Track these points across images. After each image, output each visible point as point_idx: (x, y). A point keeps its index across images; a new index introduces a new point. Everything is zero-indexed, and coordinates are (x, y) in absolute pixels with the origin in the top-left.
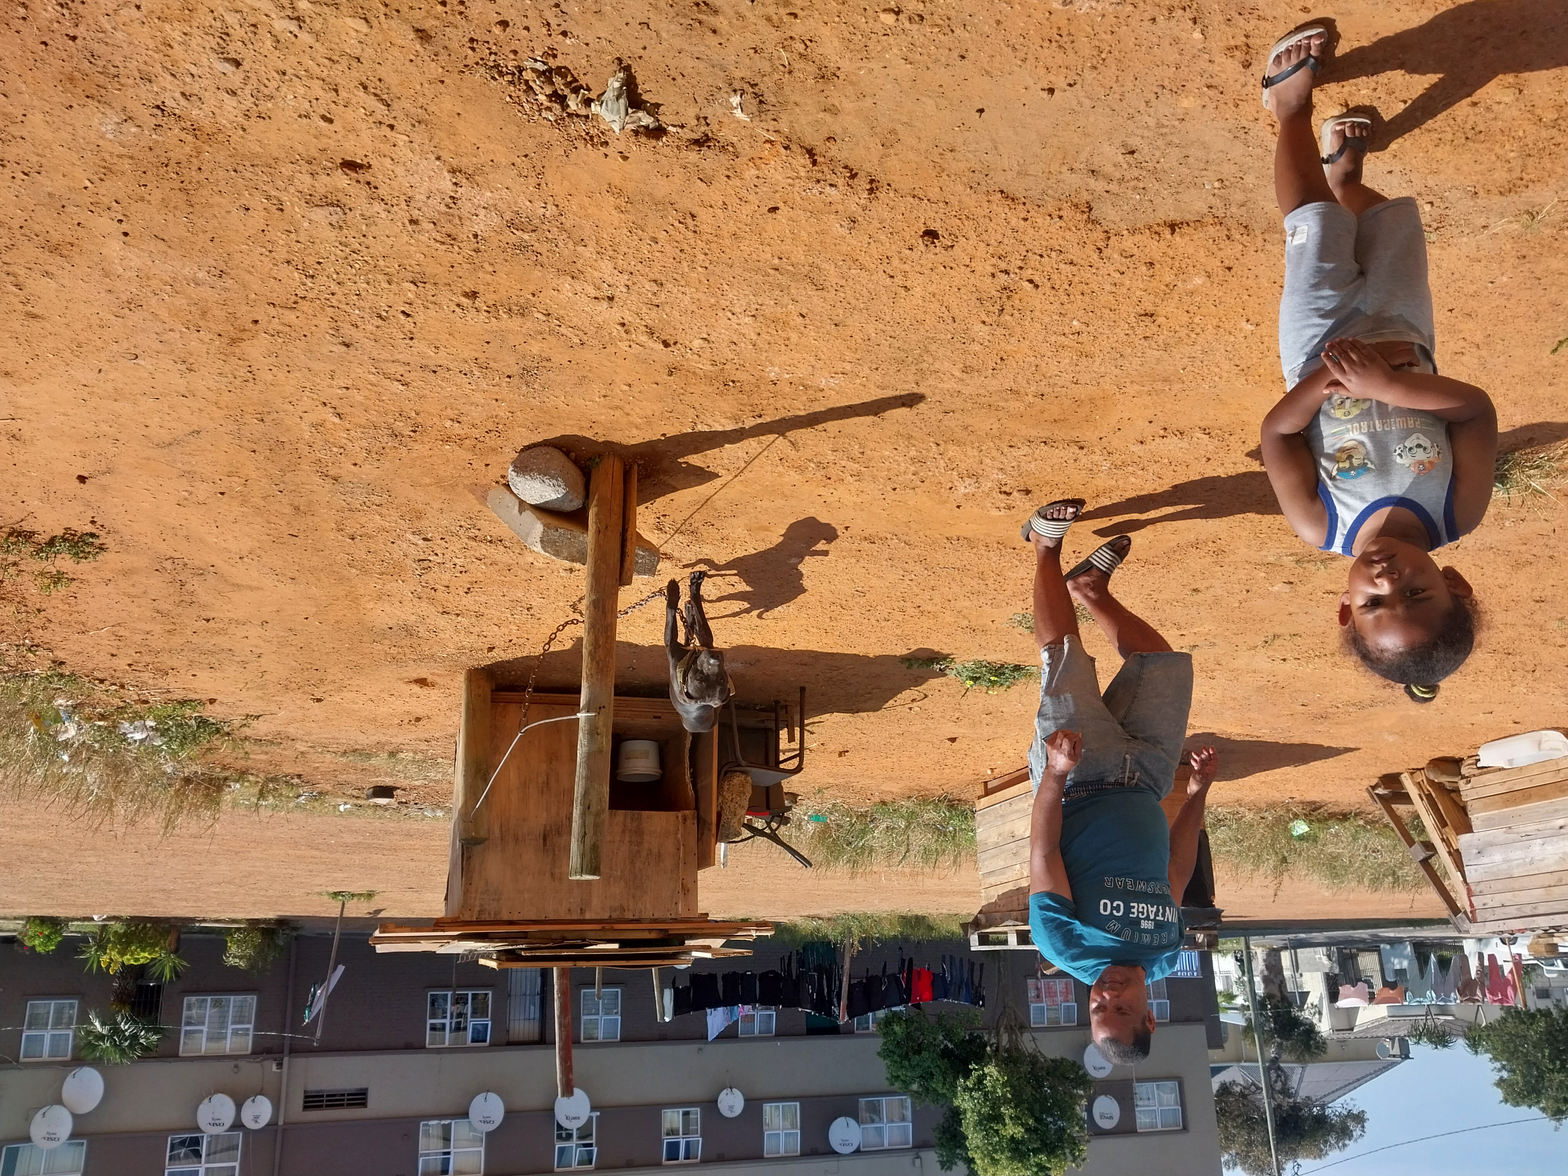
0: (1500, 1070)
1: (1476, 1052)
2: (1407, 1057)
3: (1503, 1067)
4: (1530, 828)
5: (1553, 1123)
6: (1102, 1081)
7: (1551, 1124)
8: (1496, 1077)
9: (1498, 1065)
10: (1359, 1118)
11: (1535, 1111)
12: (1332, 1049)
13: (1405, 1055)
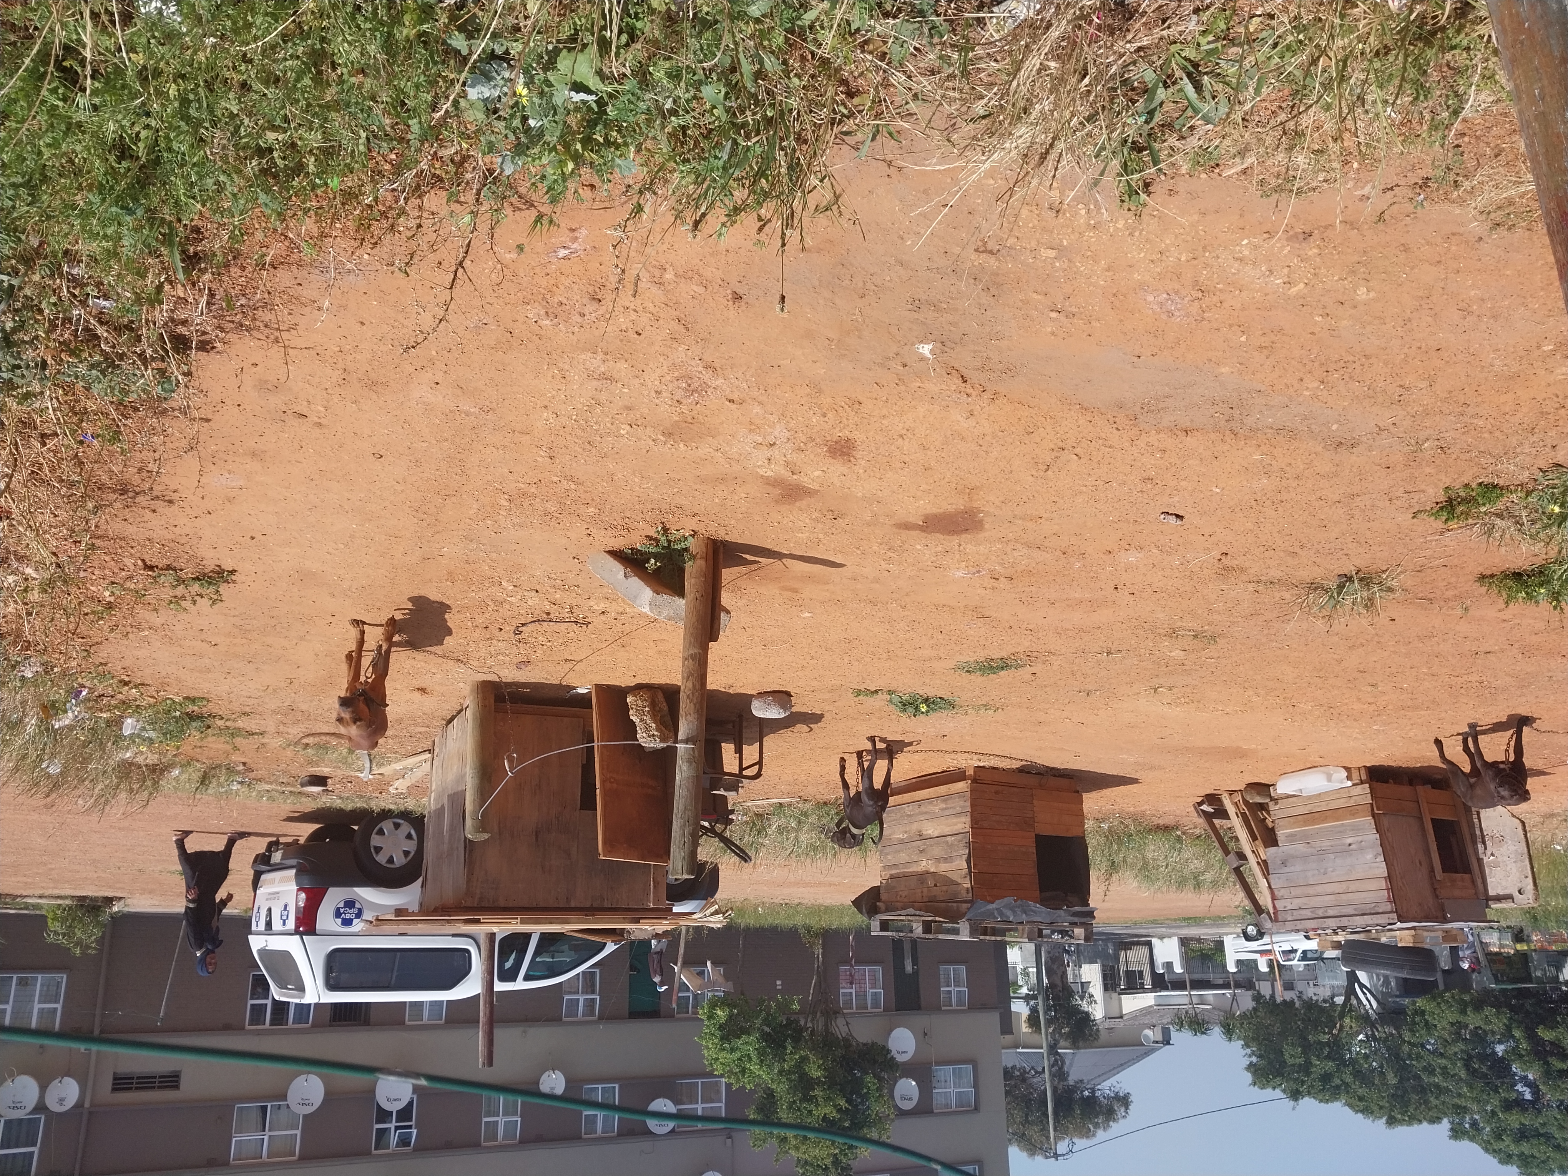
0: (1250, 1056)
1: (1230, 1039)
2: (1168, 1043)
3: (1253, 1053)
4: (1326, 844)
5: (1292, 1103)
6: (904, 1063)
7: (1289, 1103)
8: (1246, 1062)
9: (1249, 1051)
10: (1124, 1101)
11: (1278, 1093)
12: (1104, 1035)
13: (1166, 1041)
